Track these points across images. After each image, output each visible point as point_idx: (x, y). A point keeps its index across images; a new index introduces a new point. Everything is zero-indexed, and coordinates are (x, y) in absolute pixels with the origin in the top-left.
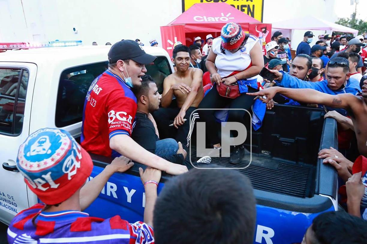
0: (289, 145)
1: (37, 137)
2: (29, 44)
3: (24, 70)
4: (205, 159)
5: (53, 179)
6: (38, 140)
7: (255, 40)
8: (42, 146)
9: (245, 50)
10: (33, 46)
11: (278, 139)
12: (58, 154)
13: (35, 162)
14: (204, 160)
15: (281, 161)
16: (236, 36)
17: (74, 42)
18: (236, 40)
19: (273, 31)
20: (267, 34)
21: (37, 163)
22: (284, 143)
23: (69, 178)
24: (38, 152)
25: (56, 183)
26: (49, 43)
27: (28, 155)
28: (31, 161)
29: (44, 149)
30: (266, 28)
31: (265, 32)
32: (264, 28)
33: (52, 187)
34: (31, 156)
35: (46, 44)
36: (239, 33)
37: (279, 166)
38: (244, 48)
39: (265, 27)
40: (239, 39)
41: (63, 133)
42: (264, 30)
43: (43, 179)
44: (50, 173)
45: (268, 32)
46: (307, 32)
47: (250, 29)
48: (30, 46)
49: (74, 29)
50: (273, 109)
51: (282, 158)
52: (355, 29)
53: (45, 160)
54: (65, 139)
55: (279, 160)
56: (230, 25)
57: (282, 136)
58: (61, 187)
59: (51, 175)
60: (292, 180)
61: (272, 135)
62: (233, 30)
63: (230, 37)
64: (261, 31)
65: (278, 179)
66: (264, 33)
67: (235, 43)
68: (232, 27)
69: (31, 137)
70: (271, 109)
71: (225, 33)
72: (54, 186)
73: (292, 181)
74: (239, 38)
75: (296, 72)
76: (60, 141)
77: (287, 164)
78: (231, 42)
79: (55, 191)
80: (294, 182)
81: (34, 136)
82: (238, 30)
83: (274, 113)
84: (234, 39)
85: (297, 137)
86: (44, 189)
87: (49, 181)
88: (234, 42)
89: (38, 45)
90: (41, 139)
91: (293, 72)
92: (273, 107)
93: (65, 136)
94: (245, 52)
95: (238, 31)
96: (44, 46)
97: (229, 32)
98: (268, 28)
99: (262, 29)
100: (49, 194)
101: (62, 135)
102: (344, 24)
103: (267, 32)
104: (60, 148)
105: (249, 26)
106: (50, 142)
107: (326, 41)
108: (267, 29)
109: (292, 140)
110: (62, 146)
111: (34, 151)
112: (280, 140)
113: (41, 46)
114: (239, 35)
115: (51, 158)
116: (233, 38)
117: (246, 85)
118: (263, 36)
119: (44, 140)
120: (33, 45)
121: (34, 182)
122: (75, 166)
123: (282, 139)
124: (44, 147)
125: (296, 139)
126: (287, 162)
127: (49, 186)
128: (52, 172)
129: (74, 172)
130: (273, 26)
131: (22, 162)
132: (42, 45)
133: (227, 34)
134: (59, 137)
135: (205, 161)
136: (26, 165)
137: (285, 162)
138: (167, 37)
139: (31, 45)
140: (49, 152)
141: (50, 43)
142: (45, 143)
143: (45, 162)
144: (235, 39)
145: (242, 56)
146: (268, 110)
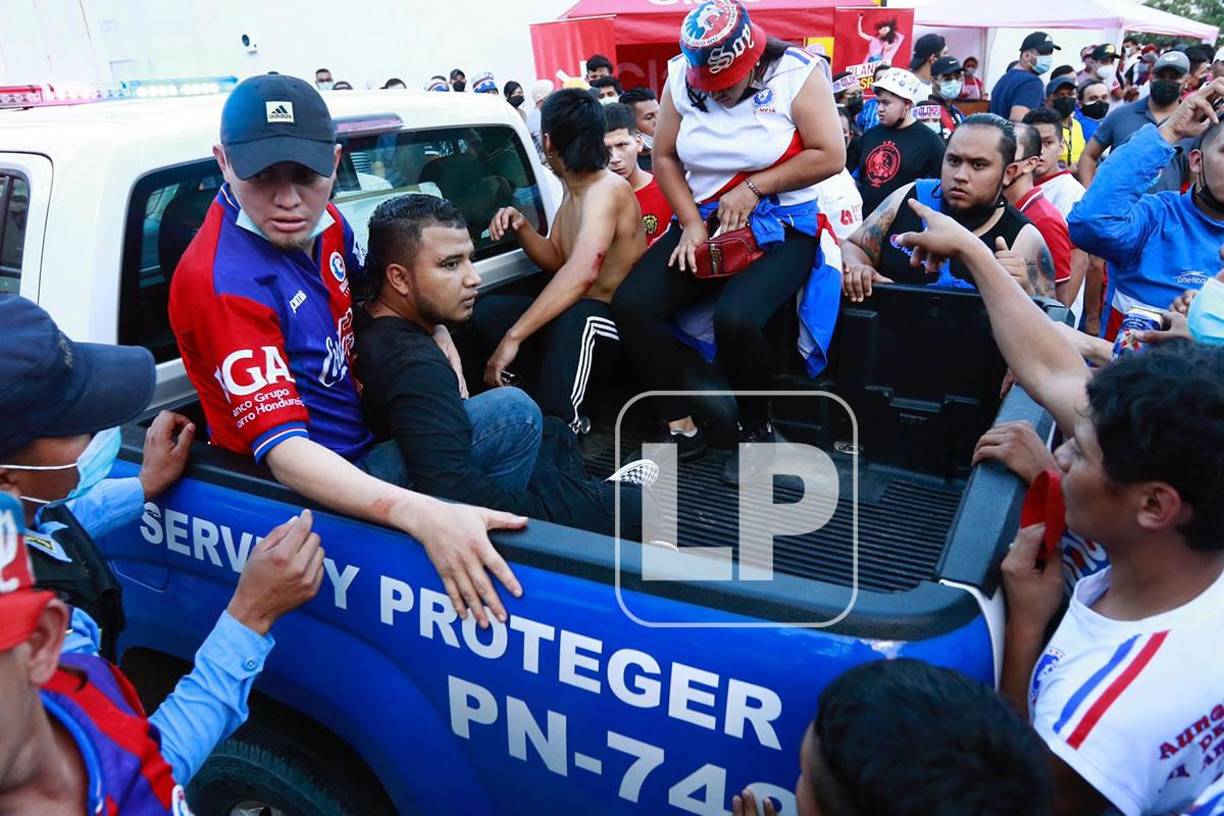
0: (924, 421)
2: (52, 89)
3: (13, 178)
4: (638, 469)
7: (807, 62)
9: (769, 98)
10: (68, 98)
11: (888, 400)
14: (632, 473)
15: (895, 475)
16: (727, 44)
17: (211, 80)
18: (728, 56)
19: (918, 32)
20: (895, 47)
22: (906, 416)
26: (121, 87)
30: (893, 26)
31: (890, 38)
32: (885, 25)
35: (113, 89)
36: (737, 32)
37: (886, 492)
38: (765, 93)
39: (891, 19)
40: (739, 53)
42: (886, 30)
45: (900, 38)
46: (1032, 35)
47: (837, 29)
48: (55, 98)
49: (245, 39)
50: (868, 303)
51: (901, 466)
55: (890, 474)
56: (710, 6)
57: (899, 392)
60: (920, 539)
61: (868, 388)
62: (717, 23)
63: (707, 44)
64: (877, 35)
65: (878, 534)
66: (886, 43)
67: (727, 66)
68: (715, 11)
70: (861, 300)
71: (691, 35)
73: (922, 543)
74: (739, 48)
75: (966, 178)
77: (915, 485)
78: (709, 62)
80: (929, 544)
82: (733, 22)
83: (875, 314)
84: (719, 53)
85: (948, 397)
88: (720, 64)
89: (85, 95)
91: (956, 180)
92: (869, 294)
94: (770, 106)
95: (734, 24)
96: (105, 96)
97: (703, 29)
98: (899, 25)
99: (880, 28)
102: (1179, 6)
103: (898, 38)
105: (835, 19)
107: (1097, 65)
108: (896, 29)
109: (933, 406)
112: (891, 404)
113: (95, 97)
114: (739, 40)
116: (716, 50)
117: (779, 220)
118: (882, 52)
120: (67, 93)
123: (899, 402)
125: (946, 402)
126: (917, 481)
130: (917, 18)
132: (97, 94)
133: (696, 38)
135: (636, 476)
137: (909, 479)
138: (555, 62)
139: (60, 94)
141: (124, 86)
144: (724, 51)
145: (761, 119)
146: (853, 303)
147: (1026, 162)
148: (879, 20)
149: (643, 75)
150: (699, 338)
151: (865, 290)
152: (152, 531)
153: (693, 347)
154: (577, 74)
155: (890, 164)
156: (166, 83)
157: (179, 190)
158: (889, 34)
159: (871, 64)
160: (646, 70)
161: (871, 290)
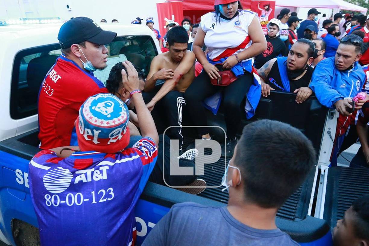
1: (106, 98)
5: (98, 136)
6: (106, 102)
7: (253, 13)
8: (107, 108)
12: (114, 122)
13: (95, 117)
19: (278, 8)
20: (270, 12)
21: (96, 118)
23: (109, 143)
24: (101, 111)
25: (98, 141)
27: (93, 108)
28: (92, 114)
29: (106, 112)
30: (269, 6)
31: (268, 10)
32: (267, 6)
33: (93, 141)
34: (94, 110)
39: (268, 4)
41: (125, 107)
42: (267, 7)
43: (93, 132)
44: (100, 131)
45: (271, 10)
47: (252, 6)
49: (68, 6)
52: (365, 7)
53: (103, 120)
54: (124, 114)
58: (99, 145)
59: (100, 133)
64: (264, 9)
66: (267, 11)
69: (101, 95)
70: (267, 96)
72: (96, 141)
75: (294, 60)
76: (120, 113)
79: (93, 146)
81: (104, 96)
83: (270, 101)
86: (87, 139)
87: (95, 136)
90: (108, 102)
91: (291, 60)
92: (269, 94)
93: (125, 111)
94: (240, 26)
98: (271, 6)
99: (265, 6)
100: (88, 144)
101: (123, 109)
104: (118, 118)
105: (251, 4)
106: (113, 109)
110: (120, 117)
111: (99, 108)
115: (107, 121)
118: (265, 14)
119: (110, 104)
121: (84, 129)
122: (118, 136)
124: (107, 110)
127: (93, 139)
128: (102, 132)
129: (114, 141)
130: (276, 4)
131: (86, 110)
134: (121, 110)
136: (87, 115)
138: (164, 16)
140: (109, 116)
142: (109, 107)
143: (102, 121)
146: (264, 97)
147: (322, 51)
148: (265, 4)
149: (191, 20)
150: (212, 107)
151: (268, 93)
152: (20, 180)
153: (210, 110)
154: (171, 19)
155: (270, 50)
156: (35, 19)
157: (41, 54)
158: (268, 9)
159: (262, 18)
160: (192, 18)
161: (270, 93)
